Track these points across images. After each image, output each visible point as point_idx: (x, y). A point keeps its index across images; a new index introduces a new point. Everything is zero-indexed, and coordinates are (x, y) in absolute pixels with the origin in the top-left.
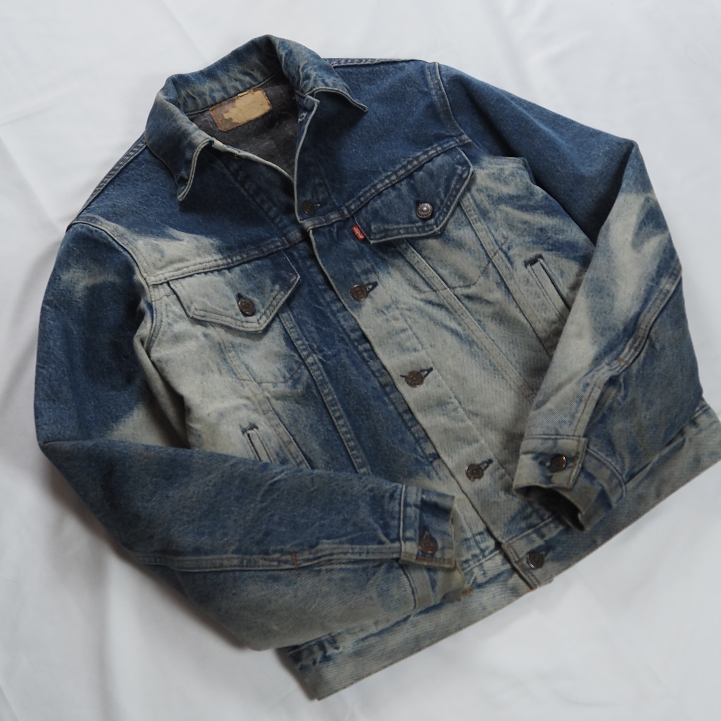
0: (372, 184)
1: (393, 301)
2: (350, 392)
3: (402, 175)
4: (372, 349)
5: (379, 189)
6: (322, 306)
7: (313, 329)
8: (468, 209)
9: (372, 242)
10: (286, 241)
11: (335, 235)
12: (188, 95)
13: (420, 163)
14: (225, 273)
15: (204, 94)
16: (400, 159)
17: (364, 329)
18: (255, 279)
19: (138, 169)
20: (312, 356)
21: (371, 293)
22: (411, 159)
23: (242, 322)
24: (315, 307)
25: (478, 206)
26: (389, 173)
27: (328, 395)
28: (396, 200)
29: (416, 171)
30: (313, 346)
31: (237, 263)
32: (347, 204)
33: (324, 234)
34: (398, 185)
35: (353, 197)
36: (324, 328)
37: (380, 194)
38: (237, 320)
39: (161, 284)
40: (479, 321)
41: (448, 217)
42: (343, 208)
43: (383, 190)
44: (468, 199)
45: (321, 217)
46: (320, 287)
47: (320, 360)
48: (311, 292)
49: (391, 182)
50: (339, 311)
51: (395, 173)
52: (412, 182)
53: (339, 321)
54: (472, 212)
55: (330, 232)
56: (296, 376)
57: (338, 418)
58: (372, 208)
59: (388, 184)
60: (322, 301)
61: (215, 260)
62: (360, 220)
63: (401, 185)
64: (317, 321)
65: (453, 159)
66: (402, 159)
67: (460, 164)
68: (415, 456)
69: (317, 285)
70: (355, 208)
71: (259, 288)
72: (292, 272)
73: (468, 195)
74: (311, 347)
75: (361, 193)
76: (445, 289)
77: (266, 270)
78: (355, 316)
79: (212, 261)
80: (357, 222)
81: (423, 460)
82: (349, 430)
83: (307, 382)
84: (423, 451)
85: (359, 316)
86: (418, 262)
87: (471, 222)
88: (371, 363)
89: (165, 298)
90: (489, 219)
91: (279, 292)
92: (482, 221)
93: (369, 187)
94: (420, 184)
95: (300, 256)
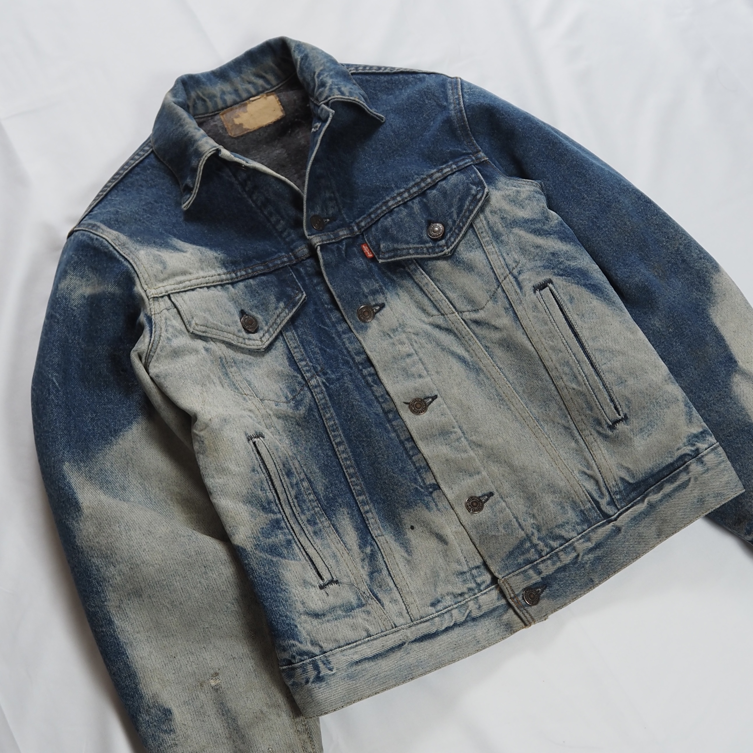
0: (384, 201)
1: (400, 324)
2: (351, 417)
3: (415, 193)
4: (376, 374)
5: (390, 207)
6: (328, 327)
7: (317, 350)
8: (480, 231)
9: (380, 261)
10: (292, 256)
11: (343, 252)
12: (199, 97)
13: (434, 181)
14: (228, 288)
15: (215, 96)
16: (413, 176)
17: (369, 353)
18: (259, 295)
19: (143, 174)
20: (316, 378)
21: (378, 315)
22: (424, 176)
23: (244, 339)
24: (320, 327)
25: (490, 228)
26: (402, 190)
27: (329, 419)
28: (407, 219)
29: (429, 189)
30: (316, 367)
31: (241, 278)
32: (357, 221)
33: (332, 251)
34: (410, 203)
35: (364, 214)
36: (328, 350)
37: (391, 212)
38: (239, 337)
39: (162, 297)
40: (486, 347)
41: (459, 238)
42: (353, 224)
43: (395, 208)
44: (481, 220)
45: (329, 233)
46: (326, 306)
47: (323, 383)
48: (316, 311)
49: (403, 200)
50: (344, 333)
51: (408, 190)
52: (425, 200)
53: (344, 343)
54: (484, 234)
55: (338, 249)
56: (298, 398)
57: (339, 444)
58: (382, 226)
59: (400, 201)
60: (327, 321)
61: (219, 275)
62: (369, 238)
63: (413, 202)
64: (321, 342)
65: (467, 178)
66: (416, 176)
67: (474, 184)
68: (415, 486)
69: (323, 304)
70: (365, 226)
71: (263, 304)
72: (297, 290)
73: (482, 216)
74: (315, 368)
75: (372, 210)
76: (453, 313)
77: (271, 286)
78: (360, 338)
79: (215, 275)
80: (366, 240)
81: (422, 490)
82: (349, 457)
83: (310, 404)
84: (423, 480)
85: (364, 338)
86: (427, 283)
87: (483, 245)
88: (375, 387)
89: (165, 311)
90: (502, 242)
91: (283, 310)
92: (494, 243)
93: (380, 204)
94: (432, 203)
95: (307, 273)
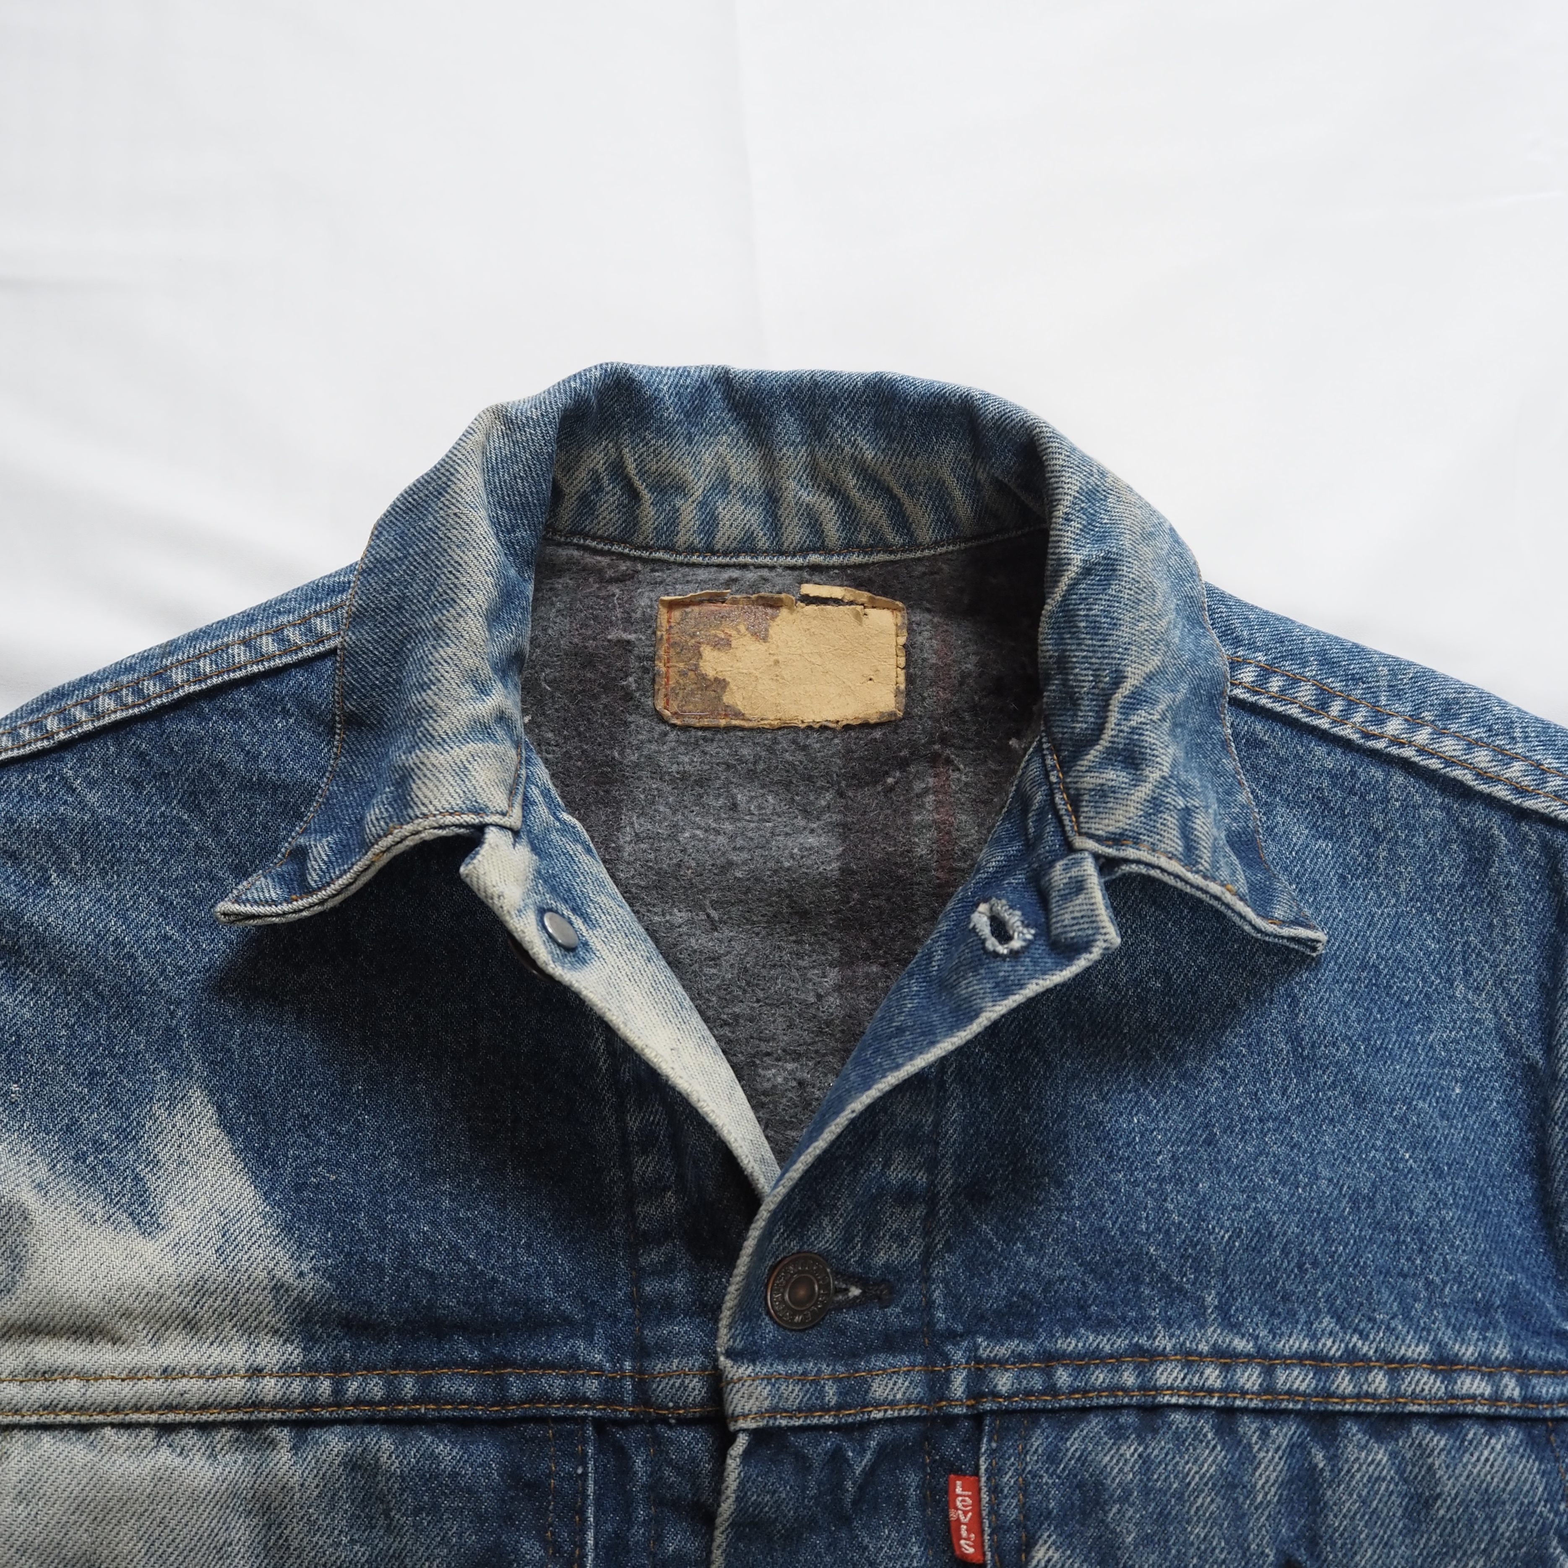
0: (1142, 1341)
3: (1291, 1394)
5: (1158, 1390)
10: (629, 1385)
11: (849, 1484)
13: (1395, 1395)
14: (272, 1443)
16: (1318, 1312)
18: (389, 1530)
22: (1366, 1349)
26: (1241, 1344)
29: (1357, 1416)
31: (354, 1412)
34: (1251, 1428)
35: (1028, 1335)
37: (1151, 1415)
42: (957, 1355)
49: (1224, 1392)
51: (1268, 1361)
52: (1319, 1457)
58: (1083, 1457)
59: (1210, 1392)
61: (256, 1372)
66: (1327, 1322)
70: (1011, 1396)
75: (1070, 1345)
80: (983, 1466)
93: (1121, 1343)
94: (1350, 1505)
95: (655, 1485)
